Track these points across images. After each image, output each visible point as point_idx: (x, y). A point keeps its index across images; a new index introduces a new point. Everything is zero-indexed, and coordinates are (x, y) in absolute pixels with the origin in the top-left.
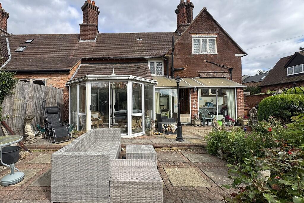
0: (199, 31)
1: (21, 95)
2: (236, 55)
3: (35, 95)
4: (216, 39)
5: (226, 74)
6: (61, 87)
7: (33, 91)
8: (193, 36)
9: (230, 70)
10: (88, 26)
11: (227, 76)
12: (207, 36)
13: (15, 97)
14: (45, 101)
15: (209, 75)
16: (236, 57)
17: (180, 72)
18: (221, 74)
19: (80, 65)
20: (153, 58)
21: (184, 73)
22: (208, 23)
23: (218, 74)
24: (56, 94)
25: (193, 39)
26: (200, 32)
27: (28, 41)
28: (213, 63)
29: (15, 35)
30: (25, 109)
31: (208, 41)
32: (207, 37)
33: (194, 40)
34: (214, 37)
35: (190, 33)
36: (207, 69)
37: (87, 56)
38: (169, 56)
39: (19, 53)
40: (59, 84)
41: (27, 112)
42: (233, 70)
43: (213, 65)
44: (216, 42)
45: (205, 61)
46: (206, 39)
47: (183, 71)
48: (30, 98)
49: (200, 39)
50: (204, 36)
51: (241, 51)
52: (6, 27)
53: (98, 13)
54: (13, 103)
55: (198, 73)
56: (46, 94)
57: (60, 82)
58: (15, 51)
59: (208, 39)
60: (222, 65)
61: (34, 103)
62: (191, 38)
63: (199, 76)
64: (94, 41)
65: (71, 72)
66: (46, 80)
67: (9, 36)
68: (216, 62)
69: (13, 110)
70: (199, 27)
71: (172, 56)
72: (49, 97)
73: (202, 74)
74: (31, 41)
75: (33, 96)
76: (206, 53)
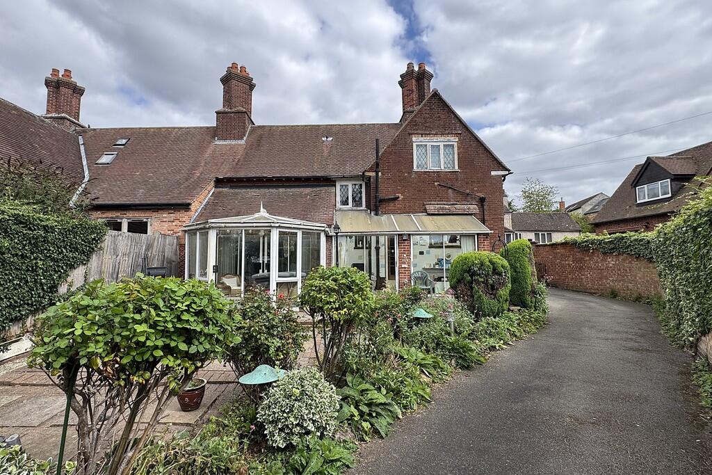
0: (425, 130)
1: (112, 251)
2: (493, 173)
3: (132, 250)
4: (456, 144)
5: (474, 208)
6: (176, 233)
7: (129, 244)
8: (414, 139)
9: (482, 201)
10: (232, 115)
11: (474, 212)
12: (442, 138)
13: (105, 254)
14: (145, 258)
15: (443, 209)
16: (493, 176)
17: (392, 204)
18: (466, 207)
19: (213, 191)
20: (344, 177)
21: (398, 205)
22: (442, 116)
23: (460, 207)
24: (164, 246)
25: (414, 144)
26: (428, 133)
27: (119, 142)
28: (450, 188)
29: (95, 130)
30: (116, 270)
31: (442, 147)
32: (440, 141)
33: (417, 146)
34: (454, 140)
35: (410, 134)
36: (441, 198)
37: (226, 174)
38: (373, 174)
39: (103, 167)
40: (172, 228)
41: (120, 275)
42: (487, 200)
43: (450, 190)
44: (456, 149)
45: (436, 183)
46: (438, 144)
47: (397, 202)
48: (124, 255)
49: (428, 144)
50: (435, 139)
51: (501, 166)
52: (79, 113)
53: (252, 87)
54: (102, 262)
55: (424, 205)
56: (149, 247)
57: (174, 224)
58: (96, 164)
59: (442, 145)
60: (468, 191)
61: (130, 261)
62: (412, 142)
63: (425, 211)
64: (242, 142)
65: (192, 207)
66: (149, 220)
67: (84, 131)
68: (457, 185)
69: (101, 272)
70: (426, 122)
71: (377, 175)
72: (155, 251)
73: (430, 208)
74: (124, 141)
75: (128, 251)
76: (436, 169)
